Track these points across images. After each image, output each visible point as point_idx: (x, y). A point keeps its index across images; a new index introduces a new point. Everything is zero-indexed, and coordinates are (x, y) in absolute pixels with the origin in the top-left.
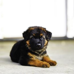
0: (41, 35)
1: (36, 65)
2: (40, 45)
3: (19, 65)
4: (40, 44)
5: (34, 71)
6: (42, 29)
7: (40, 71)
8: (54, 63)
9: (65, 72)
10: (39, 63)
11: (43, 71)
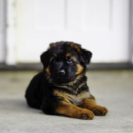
0: (68, 55)
1: (69, 115)
2: (63, 73)
3: (40, 113)
4: (63, 71)
5: (66, 125)
6: (72, 45)
7: (76, 125)
8: (103, 110)
9: (122, 128)
10: (75, 110)
11: (83, 124)
